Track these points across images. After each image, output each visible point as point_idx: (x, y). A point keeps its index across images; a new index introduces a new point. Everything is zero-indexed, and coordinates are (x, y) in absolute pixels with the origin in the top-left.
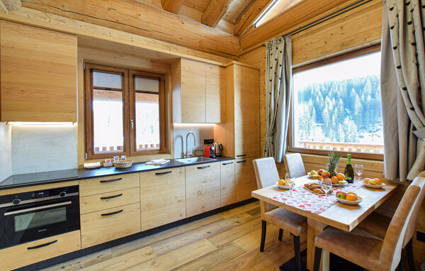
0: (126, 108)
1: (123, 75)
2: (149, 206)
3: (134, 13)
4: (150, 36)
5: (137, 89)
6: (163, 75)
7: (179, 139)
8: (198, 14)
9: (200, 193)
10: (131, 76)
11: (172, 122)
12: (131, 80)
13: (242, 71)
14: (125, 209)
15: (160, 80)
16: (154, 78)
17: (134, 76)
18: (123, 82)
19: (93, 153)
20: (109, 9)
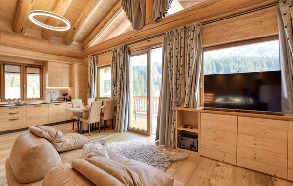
0: (22, 80)
1: (20, 66)
2: (31, 118)
3: (26, 42)
4: (34, 51)
5: (27, 72)
6: (42, 66)
7: (50, 94)
8: (61, 40)
9: (56, 114)
10: (24, 67)
11: (45, 86)
12: (25, 68)
13: (79, 66)
14: (20, 118)
15: (40, 68)
16: (37, 67)
17: (26, 67)
18: (21, 69)
19: (4, 99)
20: (13, 41)
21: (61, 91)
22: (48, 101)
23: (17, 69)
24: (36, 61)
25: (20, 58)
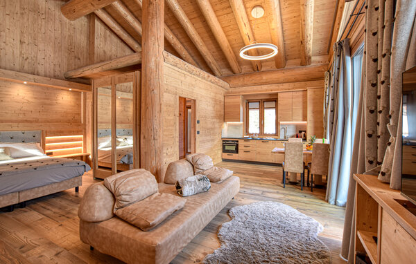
1: (259, 102)
2: (259, 153)
5: (265, 107)
7: (283, 130)
8: (299, 61)
12: (263, 104)
15: (275, 101)
18: (259, 105)
19: (248, 133)
21: (297, 126)
22: (282, 137)
23: (257, 105)
24: (270, 95)
25: (257, 95)
